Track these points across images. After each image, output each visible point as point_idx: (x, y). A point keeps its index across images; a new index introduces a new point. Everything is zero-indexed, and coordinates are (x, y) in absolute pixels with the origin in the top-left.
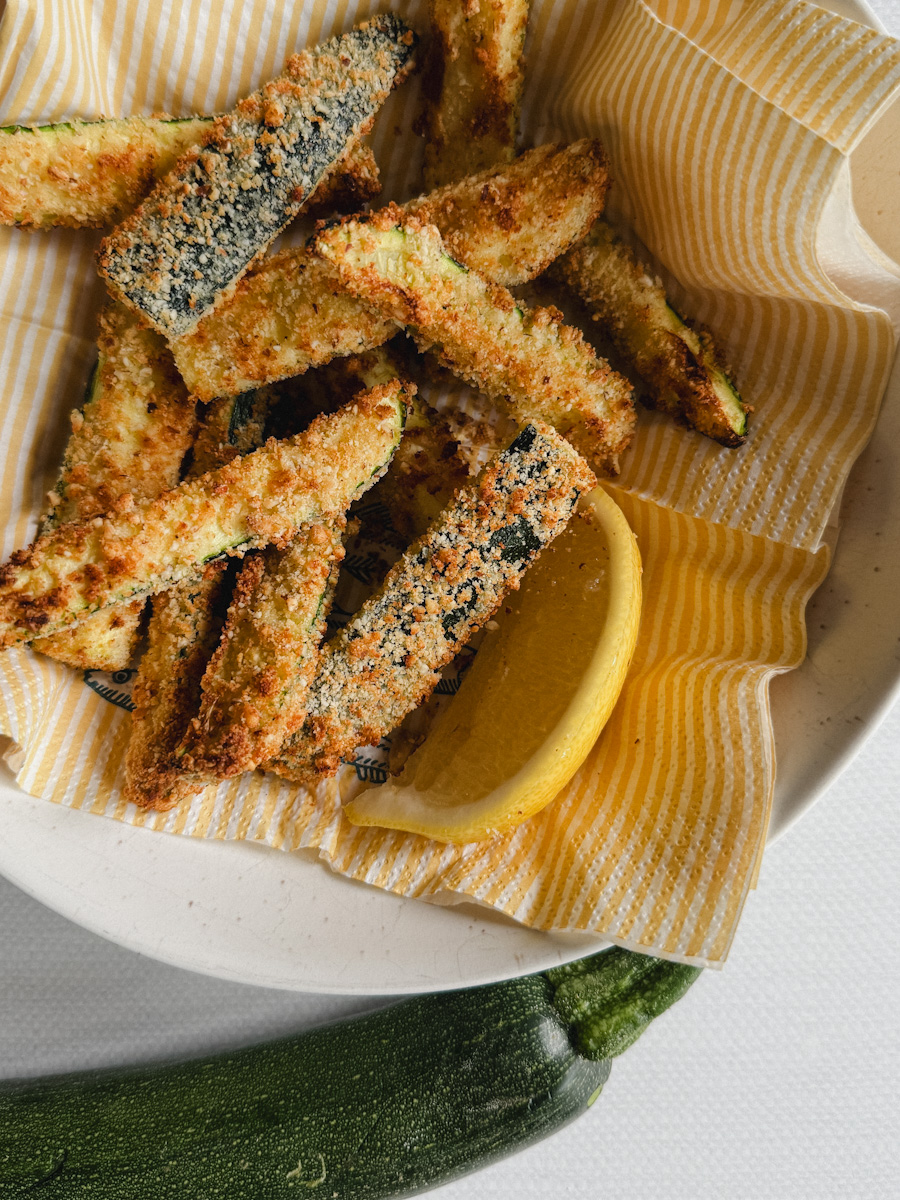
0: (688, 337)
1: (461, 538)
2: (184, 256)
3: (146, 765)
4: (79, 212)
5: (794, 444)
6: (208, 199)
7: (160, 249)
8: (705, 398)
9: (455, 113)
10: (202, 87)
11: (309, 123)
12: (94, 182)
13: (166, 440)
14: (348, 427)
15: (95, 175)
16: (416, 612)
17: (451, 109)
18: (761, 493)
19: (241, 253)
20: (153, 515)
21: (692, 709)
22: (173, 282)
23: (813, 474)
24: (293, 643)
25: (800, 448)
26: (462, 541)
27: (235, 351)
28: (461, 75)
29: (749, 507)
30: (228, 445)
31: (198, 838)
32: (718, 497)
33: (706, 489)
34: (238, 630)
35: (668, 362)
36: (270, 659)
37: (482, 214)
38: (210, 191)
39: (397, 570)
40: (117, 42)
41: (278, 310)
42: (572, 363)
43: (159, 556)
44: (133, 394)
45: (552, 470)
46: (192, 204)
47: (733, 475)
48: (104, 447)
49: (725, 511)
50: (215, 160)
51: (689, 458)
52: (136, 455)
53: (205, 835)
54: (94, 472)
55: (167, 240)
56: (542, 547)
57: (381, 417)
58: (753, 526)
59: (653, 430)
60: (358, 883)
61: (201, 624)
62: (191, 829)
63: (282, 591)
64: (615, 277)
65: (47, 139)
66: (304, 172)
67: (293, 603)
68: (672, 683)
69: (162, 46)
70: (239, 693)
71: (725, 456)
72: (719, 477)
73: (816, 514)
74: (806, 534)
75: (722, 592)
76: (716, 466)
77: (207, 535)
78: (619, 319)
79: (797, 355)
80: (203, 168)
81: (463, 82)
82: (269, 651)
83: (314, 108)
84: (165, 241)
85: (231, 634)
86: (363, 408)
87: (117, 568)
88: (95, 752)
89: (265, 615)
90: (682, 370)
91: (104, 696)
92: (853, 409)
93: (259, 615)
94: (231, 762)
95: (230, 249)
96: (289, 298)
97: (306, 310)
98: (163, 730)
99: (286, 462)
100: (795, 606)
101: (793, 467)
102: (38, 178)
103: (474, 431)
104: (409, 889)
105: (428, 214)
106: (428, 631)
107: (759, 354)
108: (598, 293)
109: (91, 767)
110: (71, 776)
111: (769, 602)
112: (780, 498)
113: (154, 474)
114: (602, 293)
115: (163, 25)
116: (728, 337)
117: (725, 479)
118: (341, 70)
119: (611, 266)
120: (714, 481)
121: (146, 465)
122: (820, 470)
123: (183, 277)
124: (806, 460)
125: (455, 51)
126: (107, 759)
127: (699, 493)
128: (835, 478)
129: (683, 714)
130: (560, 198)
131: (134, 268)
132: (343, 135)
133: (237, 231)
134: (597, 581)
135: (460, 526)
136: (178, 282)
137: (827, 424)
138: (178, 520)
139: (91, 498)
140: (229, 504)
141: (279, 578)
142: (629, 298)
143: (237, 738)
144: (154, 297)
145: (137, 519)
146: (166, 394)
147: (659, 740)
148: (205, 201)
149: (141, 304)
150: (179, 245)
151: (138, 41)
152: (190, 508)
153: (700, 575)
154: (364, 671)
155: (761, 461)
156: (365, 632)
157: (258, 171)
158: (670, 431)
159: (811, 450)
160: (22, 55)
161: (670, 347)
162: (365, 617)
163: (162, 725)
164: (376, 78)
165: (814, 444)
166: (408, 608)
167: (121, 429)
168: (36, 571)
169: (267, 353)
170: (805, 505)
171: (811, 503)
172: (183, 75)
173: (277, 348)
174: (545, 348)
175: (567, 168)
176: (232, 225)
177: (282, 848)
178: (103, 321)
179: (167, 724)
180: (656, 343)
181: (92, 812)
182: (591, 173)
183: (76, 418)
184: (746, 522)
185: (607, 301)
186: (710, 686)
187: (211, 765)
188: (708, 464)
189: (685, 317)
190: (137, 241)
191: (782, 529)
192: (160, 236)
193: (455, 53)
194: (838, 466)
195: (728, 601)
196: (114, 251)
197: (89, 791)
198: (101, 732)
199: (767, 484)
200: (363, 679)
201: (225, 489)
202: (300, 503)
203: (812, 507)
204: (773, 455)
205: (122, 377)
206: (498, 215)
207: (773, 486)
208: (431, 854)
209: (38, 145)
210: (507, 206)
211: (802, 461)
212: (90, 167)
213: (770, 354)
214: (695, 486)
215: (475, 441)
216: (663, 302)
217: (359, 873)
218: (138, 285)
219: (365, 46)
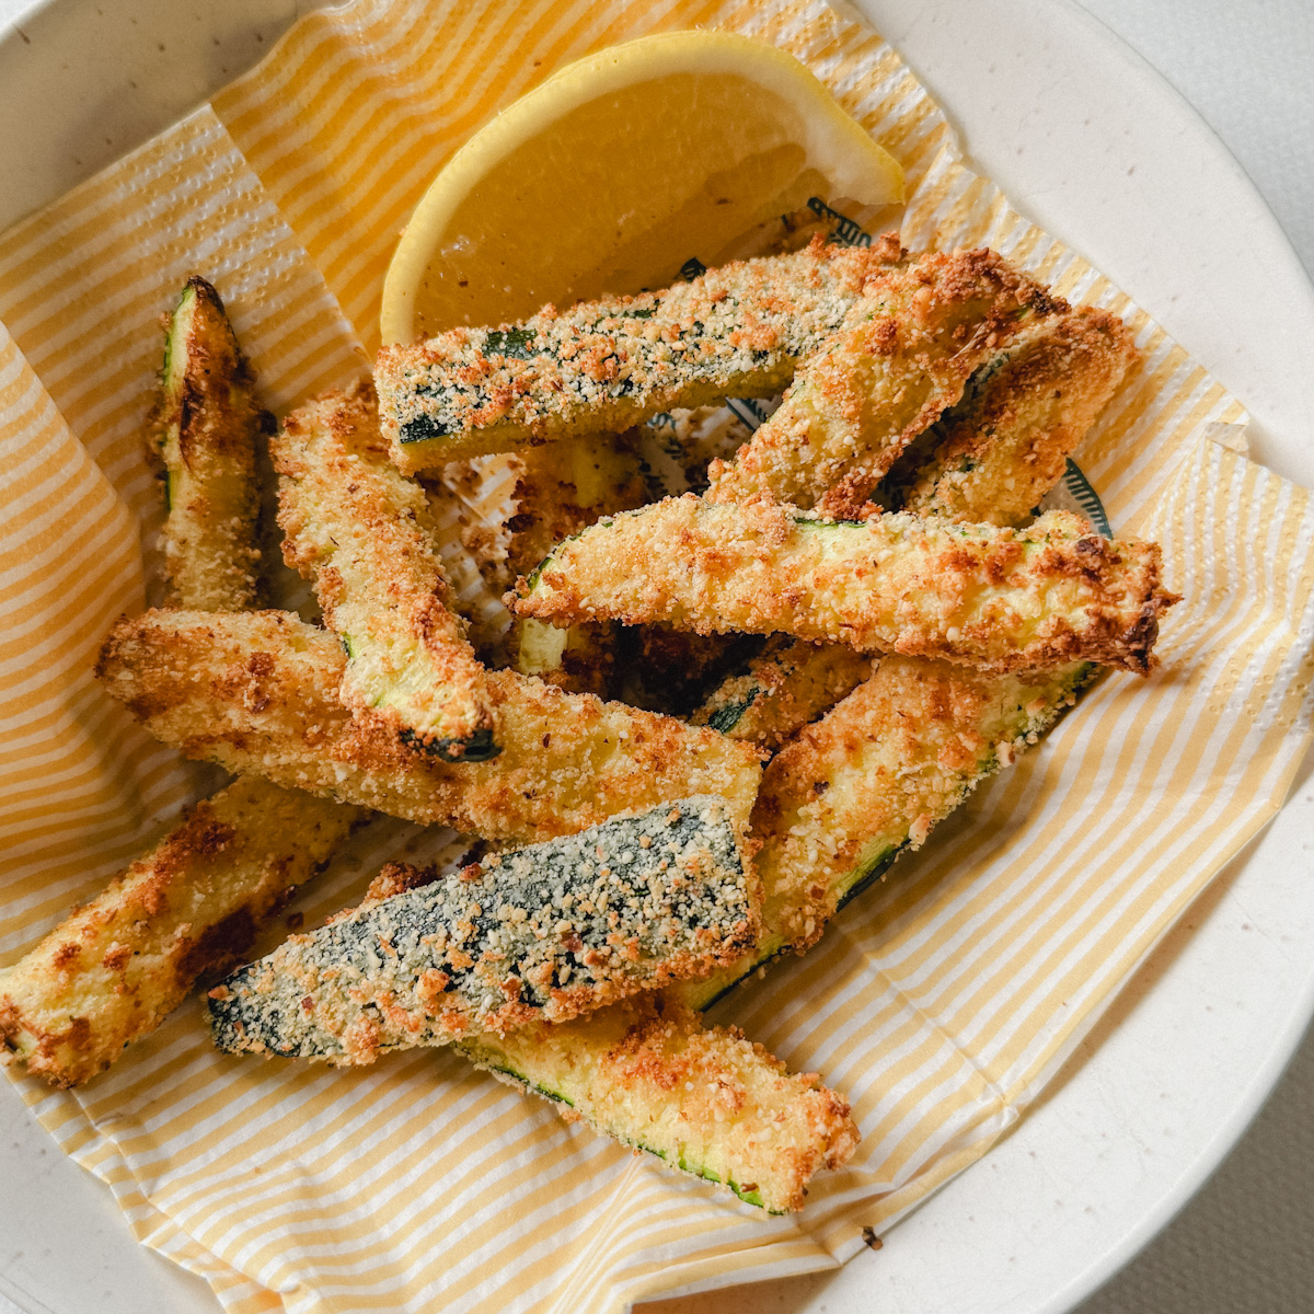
0: (172, 454)
1: (566, 378)
2: (647, 872)
3: (1085, 358)
4: (742, 1052)
5: (147, 243)
6: (573, 928)
7: (668, 901)
8: (200, 354)
9: (236, 879)
10: (499, 1127)
11: (400, 949)
12: (700, 1068)
13: (829, 736)
14: (606, 588)
15: (690, 1071)
16: (673, 336)
17: (238, 886)
18: (219, 218)
19: (581, 842)
20: (884, 604)
21: (453, 42)
22: (680, 849)
23: (150, 191)
24: (827, 375)
25: (143, 232)
26: (567, 373)
27: (673, 762)
28: (194, 907)
29: (241, 213)
30: (763, 688)
31: (1086, 262)
32: (266, 252)
33: (272, 272)
34: (884, 440)
35: (213, 433)
36: (865, 373)
37: (282, 689)
38: (567, 936)
39: (662, 394)
40: (556, 1240)
41: (591, 773)
42: (313, 495)
43: (910, 555)
44: (830, 811)
45: (414, 378)
46: (595, 937)
47: (233, 264)
48: (905, 770)
49: (269, 230)
50: (534, 975)
51: (270, 323)
52: (873, 738)
53: (1076, 259)
54: (936, 747)
55: (654, 905)
56: (491, 330)
57: (562, 576)
58: (250, 188)
59: (286, 394)
60: (935, 97)
61: (926, 491)
62: (1088, 277)
63: (806, 454)
64: (202, 577)
65: (717, 1160)
66: (446, 893)
67: (801, 427)
68: (457, 95)
69: (507, 1196)
70: (922, 346)
71: (228, 293)
72: (251, 274)
73: (178, 144)
74: (203, 131)
75: (339, 161)
76: (246, 289)
77: (841, 551)
78: (233, 529)
79: (76, 345)
80: (555, 975)
81: (198, 897)
82: (860, 383)
83: (382, 966)
84: (656, 908)
85: (895, 440)
86: (574, 600)
87: (964, 562)
88: (1146, 439)
89: (842, 436)
90: (203, 411)
91: (1100, 508)
92: (63, 238)
93: (848, 440)
94: (973, 259)
95: (589, 852)
96: (569, 774)
97: (558, 745)
98: (1042, 381)
99: (700, 582)
100: (270, 73)
101: (165, 217)
102: (760, 1112)
103: (484, 549)
104: (884, 55)
105: (343, 745)
106: (676, 314)
107: (115, 384)
108: (234, 576)
109: (1161, 418)
110: (1188, 415)
111: (294, 104)
112: (201, 195)
113: (867, 702)
114: (229, 572)
115: (484, 1215)
116: (133, 433)
117: (245, 265)
118: (321, 998)
119: (197, 594)
120: (258, 274)
121: (870, 715)
122: (141, 191)
123: (664, 849)
124: (147, 213)
125: (178, 933)
126: (1138, 420)
127: (283, 275)
128: (131, 167)
129: (467, 46)
130: (183, 642)
131: (713, 899)
132: (374, 916)
133: (568, 868)
134: (457, 247)
135: (558, 387)
136: (673, 846)
137: (97, 243)
138: (861, 584)
139: (957, 711)
140: (795, 571)
141: (801, 477)
142: (203, 542)
143: (951, 285)
144: (712, 846)
145: (905, 607)
146: (793, 792)
147: (511, 46)
148: (580, 927)
149: (733, 849)
150: (642, 892)
151: (530, 1222)
152: (840, 593)
153: (349, 202)
154: (775, 313)
155: (194, 254)
156: (744, 348)
157: (496, 926)
158: (269, 375)
159: (134, 221)
160: (670, 1256)
161: (199, 448)
162: (734, 368)
163: (1038, 388)
164: (289, 961)
165: (126, 226)
166: (678, 345)
167: (871, 780)
168: (1059, 614)
169: (640, 738)
170: (182, 164)
171: (175, 161)
172: (509, 1152)
173: (624, 735)
174: (328, 520)
175: (152, 662)
176: (568, 878)
177: (997, 190)
178: (810, 927)
179: (1033, 386)
180: (210, 466)
181: (1187, 354)
182: (130, 638)
183: (918, 835)
184: (255, 198)
185: (230, 560)
186: (415, 49)
187: (999, 271)
188: (252, 300)
189: (161, 483)
190: (689, 933)
191: (224, 160)
192: (659, 917)
193: (181, 930)
194: (120, 180)
195: (339, 145)
196: (723, 939)
197: (1177, 387)
198: (1126, 462)
199: (206, 222)
200: (782, 305)
201: (786, 591)
202: (714, 526)
203: (176, 157)
204: (177, 250)
205: (829, 840)
206: (265, 673)
207: (200, 214)
208: (838, 87)
209: (732, 1153)
210: (248, 675)
211: (152, 216)
212: (689, 1086)
213: (104, 374)
214: (283, 286)
215: (491, 538)
216: (171, 515)
217: (929, 110)
218: (721, 872)
219: (274, 1014)
